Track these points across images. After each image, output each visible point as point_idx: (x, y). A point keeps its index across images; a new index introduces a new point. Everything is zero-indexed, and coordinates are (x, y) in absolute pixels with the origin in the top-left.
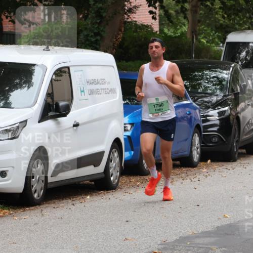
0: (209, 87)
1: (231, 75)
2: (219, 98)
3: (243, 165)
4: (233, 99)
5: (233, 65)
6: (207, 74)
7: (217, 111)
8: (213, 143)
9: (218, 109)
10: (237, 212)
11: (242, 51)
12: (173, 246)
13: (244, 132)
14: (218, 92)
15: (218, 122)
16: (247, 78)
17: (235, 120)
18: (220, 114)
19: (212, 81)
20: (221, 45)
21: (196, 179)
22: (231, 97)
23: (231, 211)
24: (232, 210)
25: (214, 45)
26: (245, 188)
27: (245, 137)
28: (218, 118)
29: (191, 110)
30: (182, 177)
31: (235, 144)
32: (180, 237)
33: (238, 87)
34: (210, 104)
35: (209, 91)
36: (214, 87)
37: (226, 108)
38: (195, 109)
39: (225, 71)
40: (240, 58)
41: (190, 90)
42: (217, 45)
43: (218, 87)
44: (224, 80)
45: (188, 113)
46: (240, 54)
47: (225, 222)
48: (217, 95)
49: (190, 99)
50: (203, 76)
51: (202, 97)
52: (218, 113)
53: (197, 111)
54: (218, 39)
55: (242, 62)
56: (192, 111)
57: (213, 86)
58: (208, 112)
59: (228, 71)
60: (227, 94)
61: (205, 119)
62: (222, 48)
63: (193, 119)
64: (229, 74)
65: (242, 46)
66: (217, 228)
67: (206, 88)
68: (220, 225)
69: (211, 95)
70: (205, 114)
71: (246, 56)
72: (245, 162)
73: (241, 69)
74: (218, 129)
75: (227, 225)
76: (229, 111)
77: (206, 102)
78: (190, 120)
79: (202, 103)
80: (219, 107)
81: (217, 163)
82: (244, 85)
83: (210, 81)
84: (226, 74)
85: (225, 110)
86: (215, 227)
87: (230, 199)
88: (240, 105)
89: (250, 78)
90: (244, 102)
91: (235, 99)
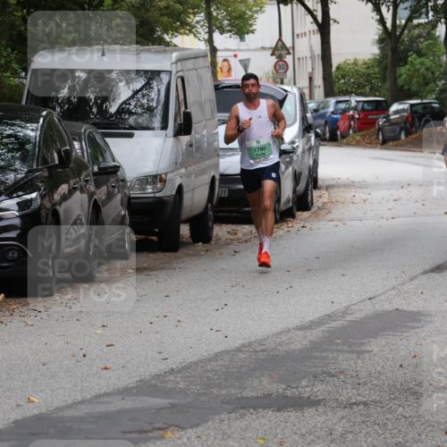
1: (41, 131)
2: (20, 176)
3: (65, 302)
4: (46, 177)
5: (44, 113)
7: (17, 200)
8: (7, 261)
9: (18, 196)
10: (53, 392)
14: (18, 164)
15: (17, 222)
16: (71, 137)
17: (50, 216)
18: (22, 206)
19: (7, 144)
20: (23, 74)
22: (43, 173)
23: (41, 391)
24: (43, 387)
25: (8, 74)
26: (69, 346)
28: (17, 214)
33: (55, 155)
36: (10, 155)
37: (34, 195)
39: (29, 125)
40: (58, 99)
42: (15, 74)
43: (18, 155)
44: (28, 141)
47: (30, 411)
48: (15, 170)
52: (18, 204)
54: (17, 63)
55: (62, 108)
57: (8, 152)
59: (35, 125)
60: (35, 167)
62: (24, 81)
64: (37, 130)
66: (13, 423)
68: (19, 418)
69: (3, 169)
73: (60, 121)
74: (18, 235)
75: (35, 416)
76: (39, 200)
80: (20, 193)
81: (17, 300)
82: (66, 151)
84: (32, 130)
85: (32, 199)
86: (11, 421)
87: (41, 366)
88: (60, 189)
89: (77, 137)
90: (67, 182)
91: (50, 177)
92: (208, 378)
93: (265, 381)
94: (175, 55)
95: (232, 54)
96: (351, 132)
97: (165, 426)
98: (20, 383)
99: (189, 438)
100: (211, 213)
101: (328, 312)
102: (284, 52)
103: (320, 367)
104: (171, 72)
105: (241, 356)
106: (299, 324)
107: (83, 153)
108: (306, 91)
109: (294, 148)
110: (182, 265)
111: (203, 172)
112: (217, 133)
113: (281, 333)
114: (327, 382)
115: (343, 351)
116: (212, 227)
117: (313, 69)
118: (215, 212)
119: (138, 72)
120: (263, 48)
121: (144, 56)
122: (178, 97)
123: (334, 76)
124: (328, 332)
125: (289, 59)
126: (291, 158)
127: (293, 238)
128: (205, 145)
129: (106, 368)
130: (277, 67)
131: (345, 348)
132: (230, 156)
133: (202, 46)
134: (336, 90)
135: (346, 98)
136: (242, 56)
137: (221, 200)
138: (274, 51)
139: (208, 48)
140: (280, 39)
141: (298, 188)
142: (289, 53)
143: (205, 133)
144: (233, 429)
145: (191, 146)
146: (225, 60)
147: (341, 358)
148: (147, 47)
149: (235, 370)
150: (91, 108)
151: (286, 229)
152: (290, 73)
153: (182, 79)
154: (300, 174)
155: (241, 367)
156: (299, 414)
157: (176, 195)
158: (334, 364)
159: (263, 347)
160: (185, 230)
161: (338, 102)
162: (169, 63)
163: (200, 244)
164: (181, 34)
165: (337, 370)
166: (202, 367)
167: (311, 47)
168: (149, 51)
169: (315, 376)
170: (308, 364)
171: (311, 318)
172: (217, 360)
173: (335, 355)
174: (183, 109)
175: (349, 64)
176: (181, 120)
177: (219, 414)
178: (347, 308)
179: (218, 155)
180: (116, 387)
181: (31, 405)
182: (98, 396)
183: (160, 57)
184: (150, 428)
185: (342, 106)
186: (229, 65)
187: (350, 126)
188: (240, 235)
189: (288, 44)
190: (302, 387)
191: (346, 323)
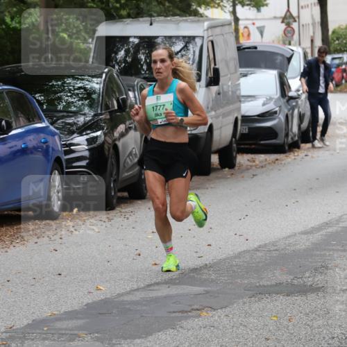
0: (73, 102)
1: (104, 84)
2: (88, 119)
3: (123, 214)
4: (108, 119)
5: (106, 70)
6: (70, 83)
7: (86, 137)
9: (87, 134)
10: (115, 282)
11: (119, 50)
12: (23, 333)
13: (124, 166)
14: (86, 110)
15: (87, 154)
16: (127, 88)
17: (111, 150)
18: (90, 141)
19: (78, 94)
21: (57, 237)
22: (105, 116)
23: (107, 281)
24: (108, 278)
26: (128, 247)
27: (126, 174)
28: (87, 148)
29: (46, 136)
30: (36, 235)
31: (112, 185)
32: (33, 321)
33: (115, 102)
34: (75, 128)
35: (73, 109)
36: (80, 103)
37: (99, 133)
38: (53, 134)
39: (95, 79)
40: (117, 59)
41: (45, 107)
43: (86, 102)
44: (94, 92)
45: (43, 141)
46: (116, 53)
47: (99, 297)
48: (85, 114)
49: (45, 119)
50: (64, 86)
51: (63, 117)
52: (87, 140)
53: (57, 138)
55: (120, 66)
56: (49, 138)
57: (79, 100)
58: (72, 139)
59: (99, 79)
60: (99, 112)
61: (69, 149)
63: (51, 149)
64: (101, 83)
65: (120, 41)
66: (86, 305)
67: (69, 104)
68: (90, 301)
69: (75, 114)
70: (68, 142)
71: (126, 57)
72: (127, 210)
73: (118, 76)
74: (87, 164)
75: (102, 300)
76: (103, 137)
77: (69, 124)
78: (46, 152)
79: (63, 127)
80: (89, 132)
82: (123, 99)
83: (73, 94)
84: (97, 83)
85: (97, 136)
86: (84, 304)
87: (106, 263)
88: (119, 128)
89: (131, 89)
90: (124, 123)
91: (111, 119)
92: (234, 271)
93: (277, 273)
94: (206, 24)
95: (251, 22)
96: (344, 81)
97: (201, 307)
98: (91, 276)
99: (219, 317)
100: (235, 145)
101: (325, 220)
102: (291, 20)
103: (320, 262)
104: (203, 37)
105: (259, 254)
106: (303, 230)
107: (136, 100)
108: (309, 51)
109: (299, 95)
110: (212, 186)
111: (229, 114)
112: (239, 84)
113: (289, 237)
114: (326, 274)
115: (338, 250)
116: (236, 156)
117: (314, 33)
118: (238, 144)
119: (177, 37)
120: (275, 18)
121: (183, 25)
122: (209, 56)
123: (330, 38)
124: (326, 235)
125: (295, 25)
126: (297, 102)
127: (298, 164)
128: (230, 93)
129: (156, 264)
130: (286, 32)
131: (339, 248)
132: (249, 101)
133: (228, 17)
134: (332, 49)
135: (340, 55)
136: (258, 24)
137: (243, 135)
138: (284, 20)
139: (233, 18)
140: (288, 11)
141: (302, 126)
142: (295, 21)
143: (230, 84)
144: (253, 309)
145: (219, 94)
146: (246, 27)
147: (335, 255)
148: (184, 18)
149: (254, 265)
150: (142, 66)
151: (293, 157)
152: (296, 37)
153: (212, 42)
154: (304, 115)
155: (259, 262)
156: (304, 298)
157: (207, 132)
158: (330, 260)
159: (276, 248)
160: (215, 159)
161: (333, 59)
162: (202, 30)
163: (227, 169)
164: (211, 7)
165: (333, 265)
166: (229, 263)
167: (312, 16)
168: (186, 21)
169: (316, 269)
170: (310, 260)
171: (313, 225)
172: (240, 258)
173: (331, 253)
174: (213, 66)
175: (342, 29)
176: (211, 74)
177: (243, 298)
178: (341, 217)
179: (240, 101)
180: (163, 279)
181: (99, 292)
182: (149, 286)
183: (194, 25)
184: (189, 309)
185: (337, 62)
186: (249, 31)
187: (343, 77)
188: (257, 162)
189: (295, 14)
190: (305, 278)
191: (339, 229)
